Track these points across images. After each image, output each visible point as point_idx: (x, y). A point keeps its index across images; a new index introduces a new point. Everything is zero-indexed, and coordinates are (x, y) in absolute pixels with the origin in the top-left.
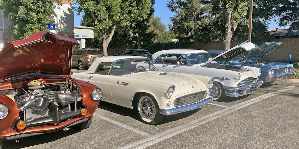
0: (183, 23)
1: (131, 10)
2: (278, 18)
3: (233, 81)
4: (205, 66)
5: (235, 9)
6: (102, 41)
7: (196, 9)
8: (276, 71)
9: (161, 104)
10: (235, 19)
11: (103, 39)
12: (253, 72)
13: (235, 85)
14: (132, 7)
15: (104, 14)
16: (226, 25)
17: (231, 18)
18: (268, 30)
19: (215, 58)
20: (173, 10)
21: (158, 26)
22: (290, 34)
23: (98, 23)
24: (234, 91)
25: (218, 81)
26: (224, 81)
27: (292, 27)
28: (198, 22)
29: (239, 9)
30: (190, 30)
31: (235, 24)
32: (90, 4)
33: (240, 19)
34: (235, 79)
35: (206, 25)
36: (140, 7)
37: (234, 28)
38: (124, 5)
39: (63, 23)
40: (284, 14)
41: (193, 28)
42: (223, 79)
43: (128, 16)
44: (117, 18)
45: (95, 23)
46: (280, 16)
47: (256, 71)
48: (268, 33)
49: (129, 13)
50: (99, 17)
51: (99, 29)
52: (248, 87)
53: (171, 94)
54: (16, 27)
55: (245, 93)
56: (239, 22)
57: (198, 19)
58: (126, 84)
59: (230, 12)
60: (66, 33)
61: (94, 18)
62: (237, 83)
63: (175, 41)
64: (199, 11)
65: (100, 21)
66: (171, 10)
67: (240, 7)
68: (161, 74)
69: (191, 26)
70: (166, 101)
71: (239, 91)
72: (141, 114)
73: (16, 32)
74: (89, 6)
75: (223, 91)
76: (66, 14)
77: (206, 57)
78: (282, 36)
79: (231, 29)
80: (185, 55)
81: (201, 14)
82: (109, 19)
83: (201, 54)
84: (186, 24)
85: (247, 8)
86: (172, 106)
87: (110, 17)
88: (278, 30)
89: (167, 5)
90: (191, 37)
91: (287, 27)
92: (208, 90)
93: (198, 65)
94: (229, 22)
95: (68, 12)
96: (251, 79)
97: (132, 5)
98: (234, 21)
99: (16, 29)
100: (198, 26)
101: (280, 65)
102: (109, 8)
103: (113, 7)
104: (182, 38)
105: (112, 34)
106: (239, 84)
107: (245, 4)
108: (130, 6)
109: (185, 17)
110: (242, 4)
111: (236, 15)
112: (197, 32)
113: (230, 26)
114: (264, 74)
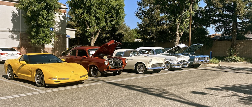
0: (147, 28)
1: (112, 20)
2: (214, 26)
3: (175, 60)
4: (163, 55)
5: (182, 23)
6: (91, 41)
7: (157, 18)
8: (199, 59)
9: (147, 66)
10: (181, 29)
11: (91, 39)
12: (186, 58)
13: (175, 62)
14: (113, 17)
15: (94, 22)
16: (176, 33)
17: (179, 29)
18: (210, 35)
19: (167, 51)
20: (139, 18)
21: (123, 26)
22: (223, 38)
23: (90, 28)
24: (175, 65)
25: (169, 61)
26: (171, 61)
27: (224, 32)
28: (158, 27)
29: (184, 23)
30: (152, 32)
31: (181, 32)
32: (86, 16)
33: (185, 29)
34: (176, 60)
35: (164, 30)
36: (118, 18)
37: (181, 34)
38: (107, 16)
39: (59, 27)
40: (218, 24)
41: (154, 32)
42: (170, 60)
43: (110, 24)
44: (102, 25)
45: (88, 28)
46: (215, 25)
47: (187, 57)
48: (210, 36)
49: (111, 21)
50: (90, 24)
51: (90, 33)
52: (182, 64)
53: (150, 62)
54: (34, 30)
55: (180, 67)
56: (183, 31)
57: (158, 25)
58: (132, 60)
59: (178, 25)
60: (60, 34)
61: (87, 25)
62: (177, 62)
63: (139, 40)
64: (159, 19)
65: (90, 27)
66: (138, 18)
67: (185, 22)
68: (145, 57)
69: (153, 31)
70: (148, 65)
71: (178, 65)
72: (138, 71)
73: (33, 34)
74: (85, 18)
75: (171, 65)
76: (61, 20)
77: (163, 51)
78: (218, 39)
79: (179, 35)
80: (153, 49)
81: (160, 21)
82: (96, 25)
83: (161, 49)
84: (149, 29)
85: (189, 22)
86: (151, 67)
87: (98, 24)
88: (217, 34)
89: (135, 14)
90: (153, 38)
91: (221, 33)
92: (164, 63)
93: (159, 54)
94: (178, 31)
95: (62, 19)
96: (184, 61)
97: (113, 16)
98: (181, 31)
99: (33, 32)
100: (158, 30)
101: (201, 56)
102: (97, 18)
103: (100, 18)
104: (146, 39)
105: (97, 36)
106: (178, 62)
107: (187, 20)
108: (111, 17)
109: (148, 24)
110: (186, 20)
111: (182, 27)
112: (158, 35)
113: (178, 34)
114: (192, 60)
